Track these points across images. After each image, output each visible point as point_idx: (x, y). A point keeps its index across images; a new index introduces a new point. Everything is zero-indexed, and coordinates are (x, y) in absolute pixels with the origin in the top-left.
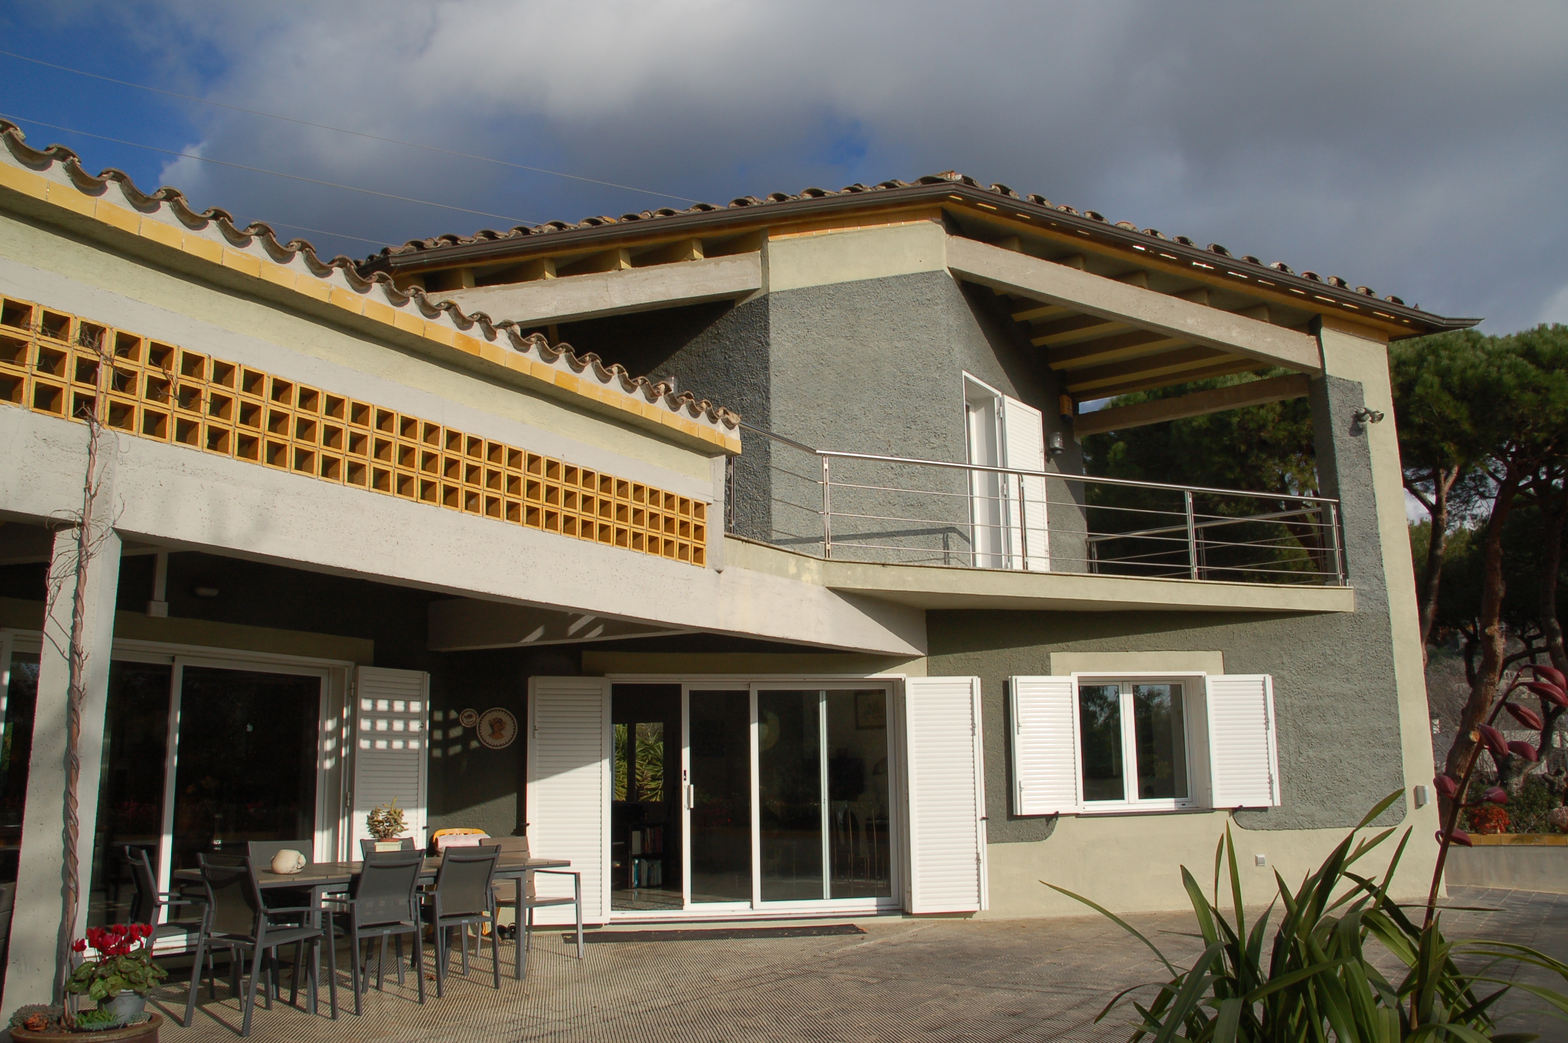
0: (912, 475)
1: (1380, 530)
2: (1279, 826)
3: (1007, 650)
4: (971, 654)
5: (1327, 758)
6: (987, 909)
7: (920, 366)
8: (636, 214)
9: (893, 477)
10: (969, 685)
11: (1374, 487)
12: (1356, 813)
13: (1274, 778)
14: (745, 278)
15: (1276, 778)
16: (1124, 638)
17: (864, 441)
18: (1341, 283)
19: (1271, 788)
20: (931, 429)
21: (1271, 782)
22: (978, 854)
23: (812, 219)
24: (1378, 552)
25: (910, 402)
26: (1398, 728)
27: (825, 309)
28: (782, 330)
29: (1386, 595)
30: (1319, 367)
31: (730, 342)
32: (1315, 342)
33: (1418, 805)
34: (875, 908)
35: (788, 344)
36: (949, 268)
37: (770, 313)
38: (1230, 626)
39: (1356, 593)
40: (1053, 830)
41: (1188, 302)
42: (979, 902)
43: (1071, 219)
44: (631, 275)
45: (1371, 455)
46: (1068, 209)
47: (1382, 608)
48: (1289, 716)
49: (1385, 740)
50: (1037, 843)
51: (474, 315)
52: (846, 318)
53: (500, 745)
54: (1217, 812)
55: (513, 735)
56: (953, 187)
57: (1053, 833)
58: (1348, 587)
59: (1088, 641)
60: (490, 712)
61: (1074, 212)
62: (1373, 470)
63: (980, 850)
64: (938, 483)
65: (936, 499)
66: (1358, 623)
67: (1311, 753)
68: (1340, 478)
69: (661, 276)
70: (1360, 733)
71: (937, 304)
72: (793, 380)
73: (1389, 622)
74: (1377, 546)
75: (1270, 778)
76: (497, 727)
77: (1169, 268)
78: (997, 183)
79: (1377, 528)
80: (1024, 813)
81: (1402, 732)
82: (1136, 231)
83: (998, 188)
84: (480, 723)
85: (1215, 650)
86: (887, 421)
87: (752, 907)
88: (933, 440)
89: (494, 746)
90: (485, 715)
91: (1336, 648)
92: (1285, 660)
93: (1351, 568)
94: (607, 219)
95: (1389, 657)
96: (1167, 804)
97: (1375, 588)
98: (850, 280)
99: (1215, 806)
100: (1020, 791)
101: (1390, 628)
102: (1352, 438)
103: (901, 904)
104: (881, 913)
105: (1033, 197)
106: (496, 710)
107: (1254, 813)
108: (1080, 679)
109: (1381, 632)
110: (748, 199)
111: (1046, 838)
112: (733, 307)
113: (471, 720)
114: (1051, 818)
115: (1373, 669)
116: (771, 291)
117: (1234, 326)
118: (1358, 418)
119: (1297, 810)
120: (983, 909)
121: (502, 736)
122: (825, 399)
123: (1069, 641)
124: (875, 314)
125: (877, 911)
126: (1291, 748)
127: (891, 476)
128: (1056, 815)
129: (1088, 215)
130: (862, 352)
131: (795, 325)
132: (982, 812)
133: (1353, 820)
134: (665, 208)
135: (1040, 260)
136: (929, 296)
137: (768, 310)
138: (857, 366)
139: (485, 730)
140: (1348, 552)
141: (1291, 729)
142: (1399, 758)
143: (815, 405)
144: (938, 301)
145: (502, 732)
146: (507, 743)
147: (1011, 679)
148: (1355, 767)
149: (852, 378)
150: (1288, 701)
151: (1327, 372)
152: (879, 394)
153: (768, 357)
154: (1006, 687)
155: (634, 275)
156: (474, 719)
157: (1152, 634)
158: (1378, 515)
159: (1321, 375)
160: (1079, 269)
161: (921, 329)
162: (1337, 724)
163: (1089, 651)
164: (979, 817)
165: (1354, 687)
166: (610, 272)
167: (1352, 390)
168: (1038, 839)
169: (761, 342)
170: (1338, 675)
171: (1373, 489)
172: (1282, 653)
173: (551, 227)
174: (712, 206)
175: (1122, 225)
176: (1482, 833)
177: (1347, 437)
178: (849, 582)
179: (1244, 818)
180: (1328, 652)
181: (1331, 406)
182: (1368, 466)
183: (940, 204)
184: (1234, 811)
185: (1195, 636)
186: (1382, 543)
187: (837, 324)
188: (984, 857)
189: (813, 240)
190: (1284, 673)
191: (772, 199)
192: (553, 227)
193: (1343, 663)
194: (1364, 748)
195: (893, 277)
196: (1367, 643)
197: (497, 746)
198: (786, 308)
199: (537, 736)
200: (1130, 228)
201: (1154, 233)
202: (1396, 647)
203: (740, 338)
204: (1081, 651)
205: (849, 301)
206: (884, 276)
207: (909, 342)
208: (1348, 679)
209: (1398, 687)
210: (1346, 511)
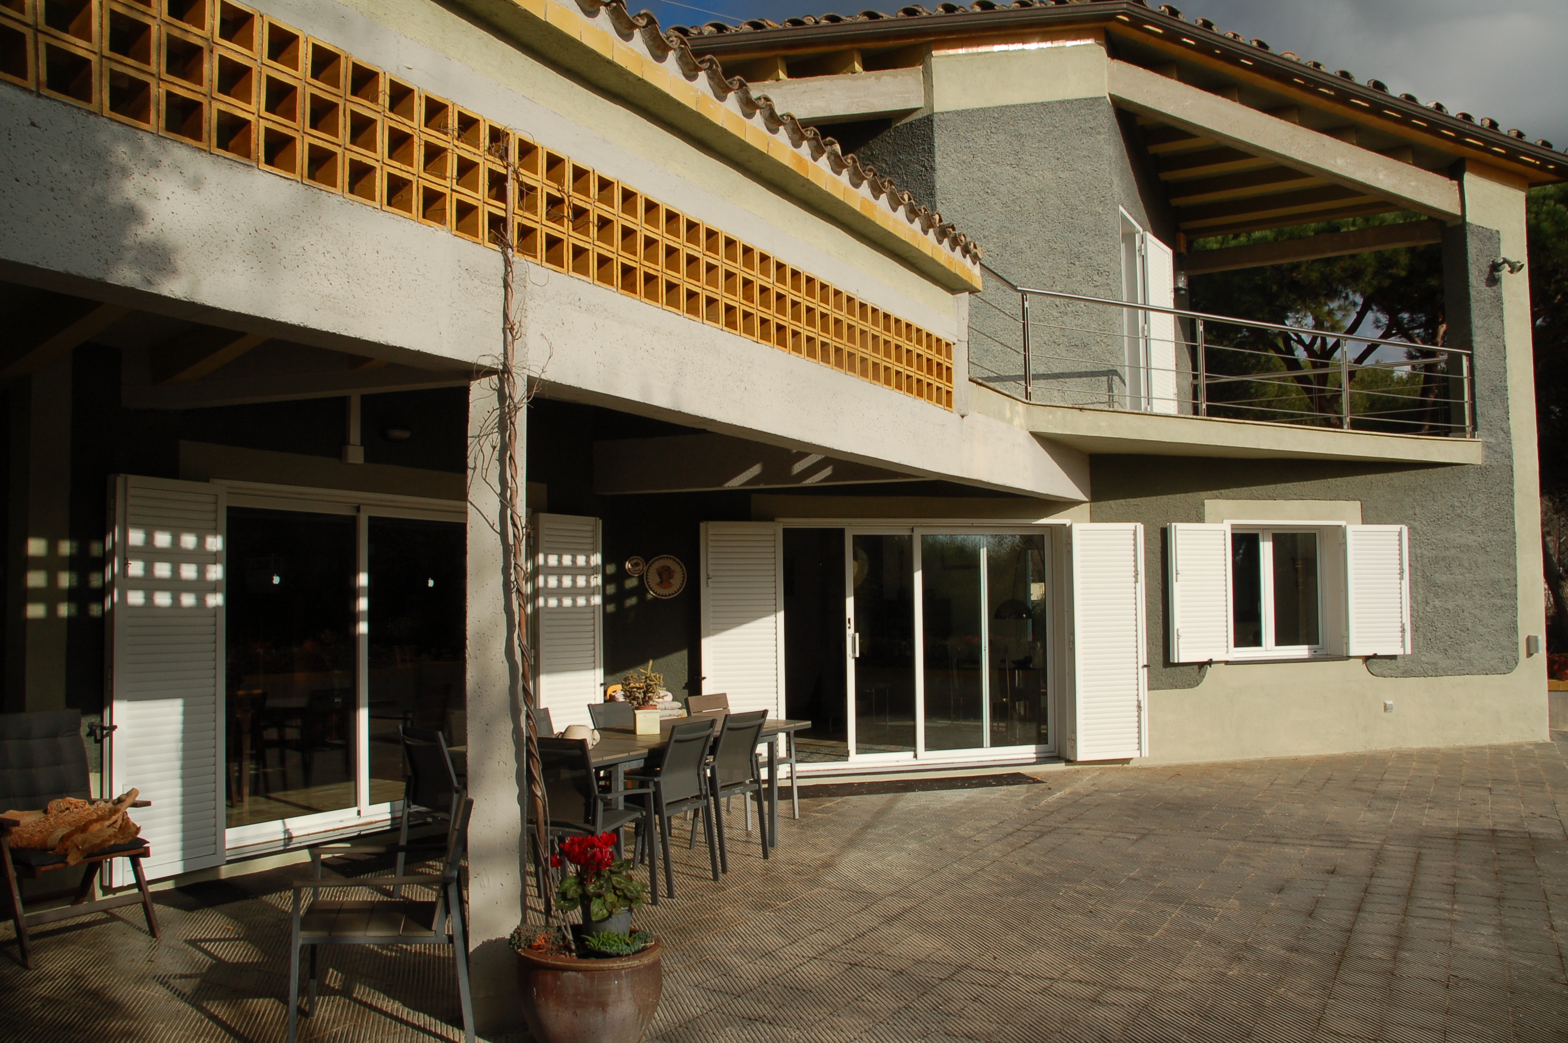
0: (1076, 314)
1: (1509, 383)
2: (1406, 674)
3: (1164, 497)
4: (1132, 501)
5: (1451, 608)
6: (1147, 755)
7: (1083, 198)
8: (800, 18)
9: (1058, 315)
10: (1132, 532)
11: (1505, 339)
12: (1475, 661)
13: (1406, 628)
14: (907, 95)
15: (1408, 627)
16: (1272, 487)
17: (1030, 277)
18: (1493, 125)
19: (1403, 637)
20: (1094, 266)
21: (1403, 631)
22: (1139, 701)
23: (980, 34)
24: (1506, 405)
25: (1074, 237)
26: (1515, 579)
27: (989, 134)
28: (947, 154)
29: (1511, 449)
30: (1459, 213)
31: (887, 164)
32: (1457, 187)
33: (1529, 654)
34: (1034, 756)
35: (953, 170)
36: (1110, 95)
37: (936, 135)
38: (1369, 477)
39: (1483, 446)
40: (1204, 677)
41: (1339, 141)
42: (1140, 749)
43: (1239, 46)
44: (789, 87)
45: (1504, 306)
46: (1235, 35)
47: (1506, 461)
48: (1418, 566)
49: (1504, 591)
50: (1189, 689)
51: (784, 115)
52: (1011, 144)
53: (669, 595)
54: (1352, 660)
55: (682, 584)
56: (1125, 6)
57: (1204, 680)
58: (1476, 439)
59: (1239, 489)
60: (657, 560)
61: (1241, 40)
62: (1505, 322)
63: (1141, 698)
64: (1101, 323)
65: (1098, 340)
66: (1485, 476)
67: (1437, 603)
68: (1474, 330)
69: (821, 89)
70: (1482, 583)
71: (1099, 133)
72: (959, 209)
73: (1512, 475)
74: (1505, 399)
75: (1403, 627)
76: (665, 575)
77: (1325, 104)
78: (1166, 4)
79: (1505, 381)
80: (1181, 661)
81: (1518, 583)
82: (1300, 62)
83: (1167, 10)
84: (647, 572)
85: (1354, 500)
86: (1052, 256)
87: (915, 756)
88: (1096, 277)
89: (662, 595)
90: (652, 563)
91: (1463, 500)
92: (1417, 512)
93: (1480, 421)
94: (770, 23)
95: (1511, 510)
96: (1301, 651)
97: (1501, 441)
98: (1014, 103)
99: (1351, 654)
100: (1178, 639)
101: (1513, 481)
102: (1487, 288)
103: (1057, 751)
104: (1040, 760)
105: (1201, 21)
106: (664, 558)
107: (1384, 660)
108: (1233, 527)
109: (1504, 485)
110: (916, 8)
111: (1198, 684)
112: (890, 127)
113: (638, 568)
114: (1202, 665)
115: (1496, 522)
116: (935, 111)
117: (1381, 168)
118: (1495, 267)
119: (1423, 659)
120: (1143, 755)
121: (670, 585)
122: (991, 230)
123: (1222, 489)
124: (1039, 141)
125: (1037, 758)
126: (1419, 598)
127: (1056, 314)
128: (1210, 663)
129: (1255, 44)
130: (1028, 181)
131: (960, 149)
132: (1143, 660)
133: (1471, 668)
134: (831, 14)
135: (1198, 90)
136: (1093, 124)
137: (932, 131)
138: (1022, 196)
139: (653, 579)
140: (1478, 404)
141: (1420, 579)
142: (1514, 608)
143: (982, 236)
144: (1102, 130)
145: (671, 581)
146: (676, 592)
147: (1170, 526)
148: (1475, 617)
149: (1018, 209)
150: (1418, 551)
151: (1468, 220)
152: (1044, 226)
153: (933, 182)
154: (1165, 535)
155: (791, 86)
156: (641, 567)
157: (1297, 483)
158: (1508, 368)
159: (1460, 222)
160: (1235, 101)
161: (1085, 159)
162: (1461, 574)
163: (1240, 499)
164: (1140, 665)
165: (1478, 539)
166: (766, 82)
167: (1490, 239)
168: (1190, 686)
169: (924, 166)
170: (1464, 527)
171: (1504, 341)
172: (1415, 503)
173: (711, 28)
174: (881, 14)
175: (1287, 56)
176: (1561, 679)
177: (1483, 287)
178: (1050, 426)
179: (1376, 665)
180: (1456, 504)
181: (1469, 255)
182: (1501, 318)
183: (1104, 24)
184: (1367, 659)
185: (1337, 485)
186: (1509, 396)
187: (1002, 151)
188: (1145, 705)
189: (977, 57)
190: (1416, 524)
191: (941, 10)
192: (713, 29)
193: (1468, 515)
194: (1484, 599)
195: (1057, 102)
196: (1492, 495)
197: (666, 596)
198: (951, 131)
199: (711, 585)
200: (1294, 59)
201: (1317, 65)
202: (1517, 500)
203: (899, 161)
204: (1233, 499)
205: (1013, 125)
206: (1047, 100)
207: (1073, 172)
208: (1472, 531)
209: (1517, 539)
210: (1478, 363)
